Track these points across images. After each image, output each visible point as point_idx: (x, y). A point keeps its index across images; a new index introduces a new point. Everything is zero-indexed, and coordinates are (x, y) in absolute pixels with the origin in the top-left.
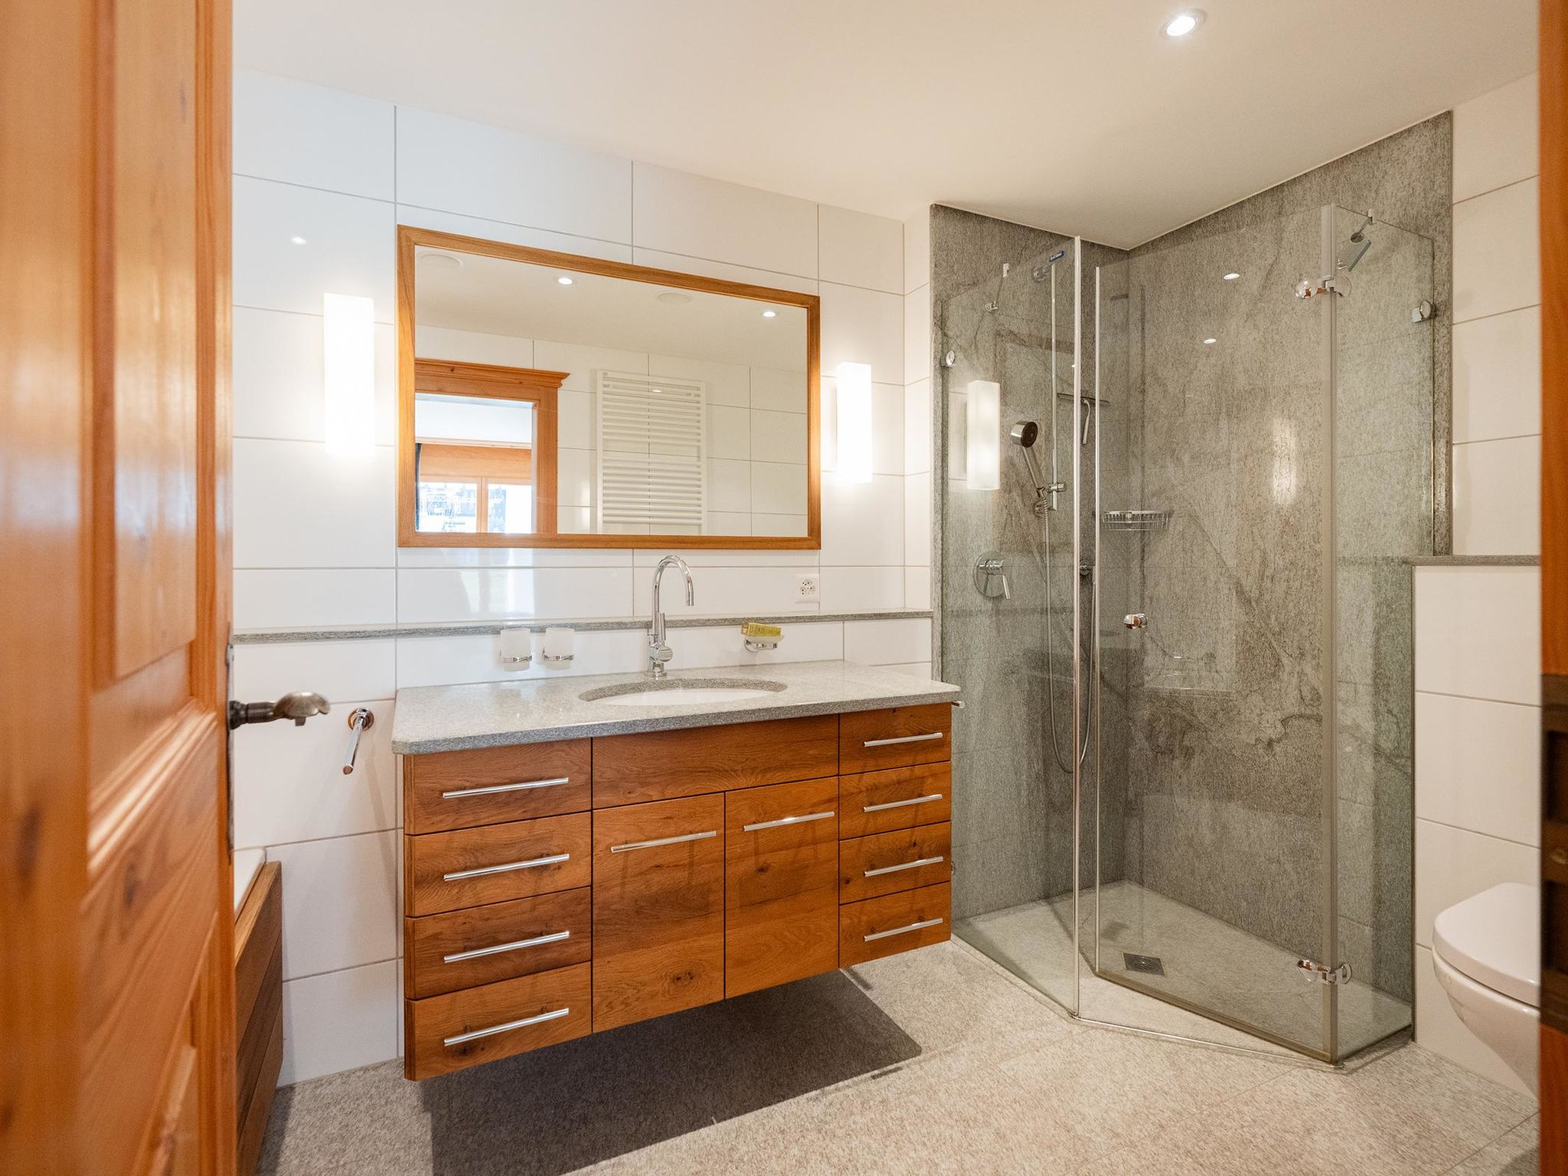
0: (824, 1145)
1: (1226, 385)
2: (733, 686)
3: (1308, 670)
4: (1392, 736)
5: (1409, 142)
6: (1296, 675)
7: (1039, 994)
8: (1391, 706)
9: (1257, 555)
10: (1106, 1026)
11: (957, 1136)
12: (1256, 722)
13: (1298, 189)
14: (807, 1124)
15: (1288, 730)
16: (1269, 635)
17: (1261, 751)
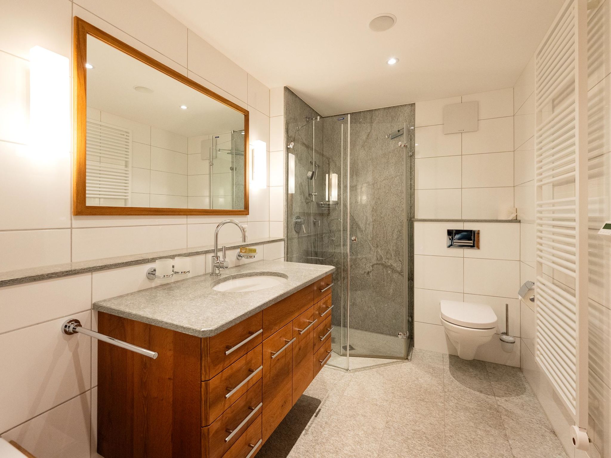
0: (324, 448)
1: (355, 166)
2: (251, 276)
3: (379, 251)
4: (400, 267)
5: (405, 108)
6: (376, 252)
7: (334, 367)
8: (400, 259)
9: (365, 217)
10: (356, 370)
11: (354, 422)
12: (364, 267)
13: (377, 112)
14: (312, 444)
15: (373, 268)
16: (368, 241)
17: (366, 276)
